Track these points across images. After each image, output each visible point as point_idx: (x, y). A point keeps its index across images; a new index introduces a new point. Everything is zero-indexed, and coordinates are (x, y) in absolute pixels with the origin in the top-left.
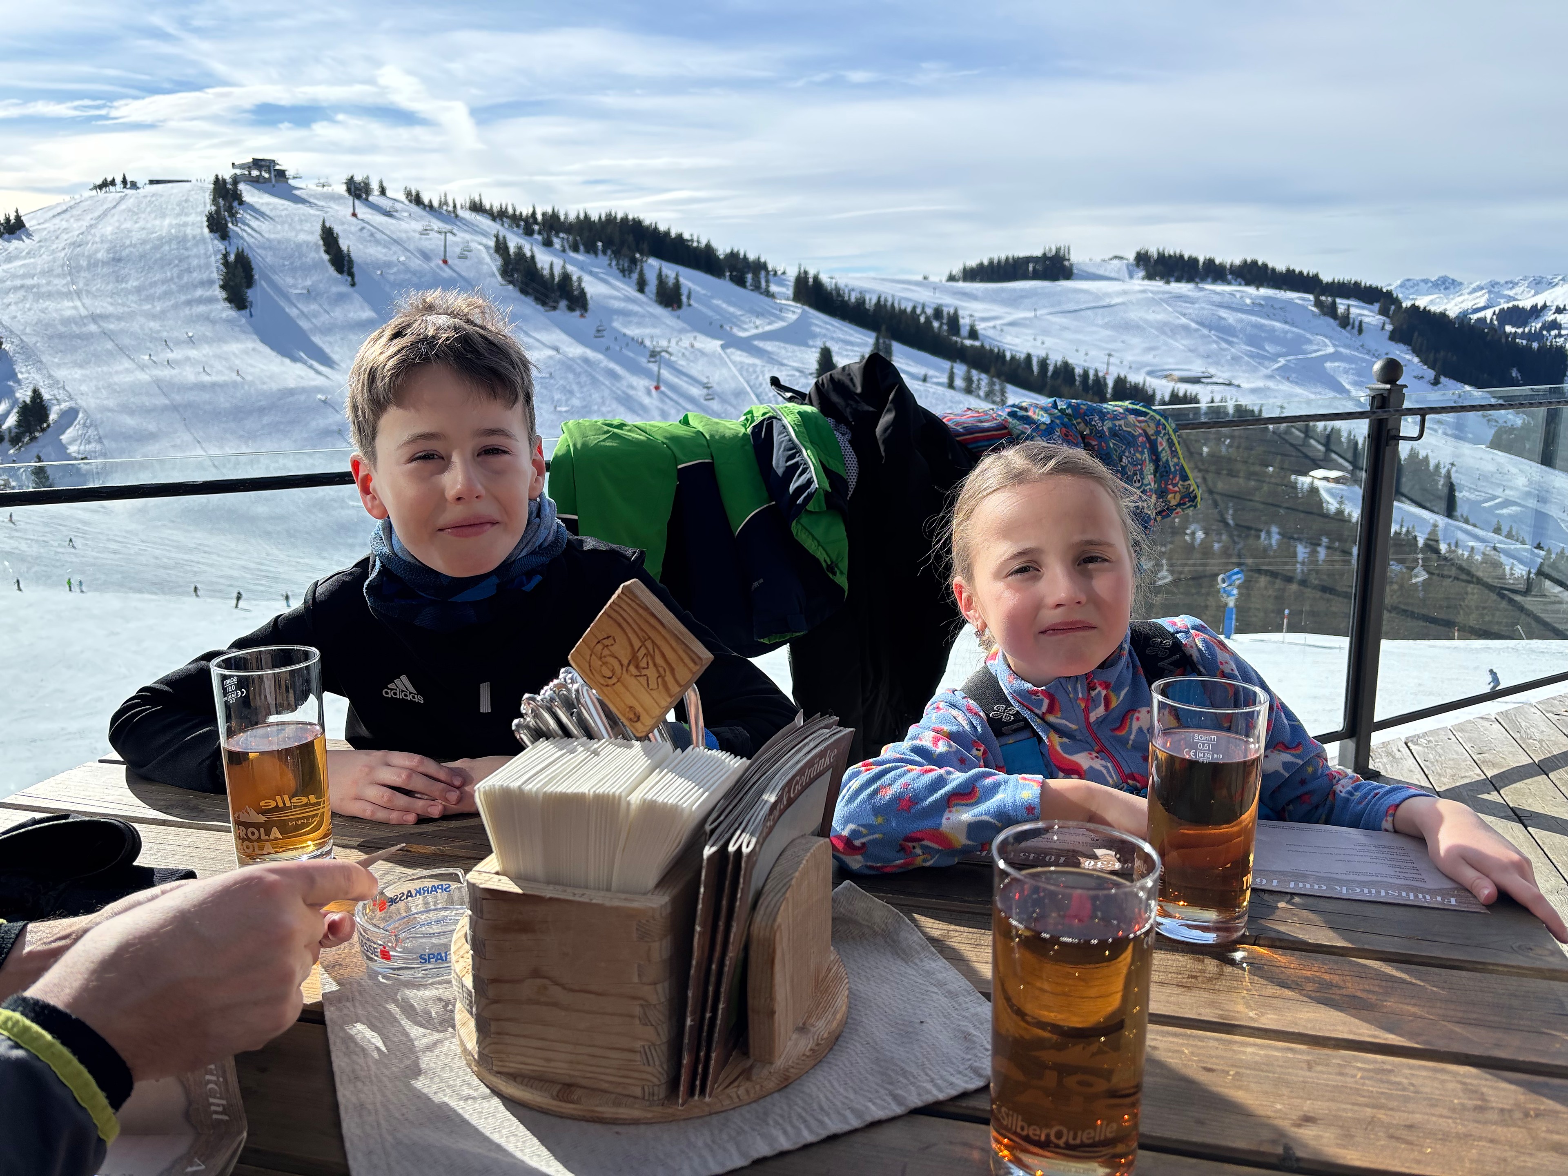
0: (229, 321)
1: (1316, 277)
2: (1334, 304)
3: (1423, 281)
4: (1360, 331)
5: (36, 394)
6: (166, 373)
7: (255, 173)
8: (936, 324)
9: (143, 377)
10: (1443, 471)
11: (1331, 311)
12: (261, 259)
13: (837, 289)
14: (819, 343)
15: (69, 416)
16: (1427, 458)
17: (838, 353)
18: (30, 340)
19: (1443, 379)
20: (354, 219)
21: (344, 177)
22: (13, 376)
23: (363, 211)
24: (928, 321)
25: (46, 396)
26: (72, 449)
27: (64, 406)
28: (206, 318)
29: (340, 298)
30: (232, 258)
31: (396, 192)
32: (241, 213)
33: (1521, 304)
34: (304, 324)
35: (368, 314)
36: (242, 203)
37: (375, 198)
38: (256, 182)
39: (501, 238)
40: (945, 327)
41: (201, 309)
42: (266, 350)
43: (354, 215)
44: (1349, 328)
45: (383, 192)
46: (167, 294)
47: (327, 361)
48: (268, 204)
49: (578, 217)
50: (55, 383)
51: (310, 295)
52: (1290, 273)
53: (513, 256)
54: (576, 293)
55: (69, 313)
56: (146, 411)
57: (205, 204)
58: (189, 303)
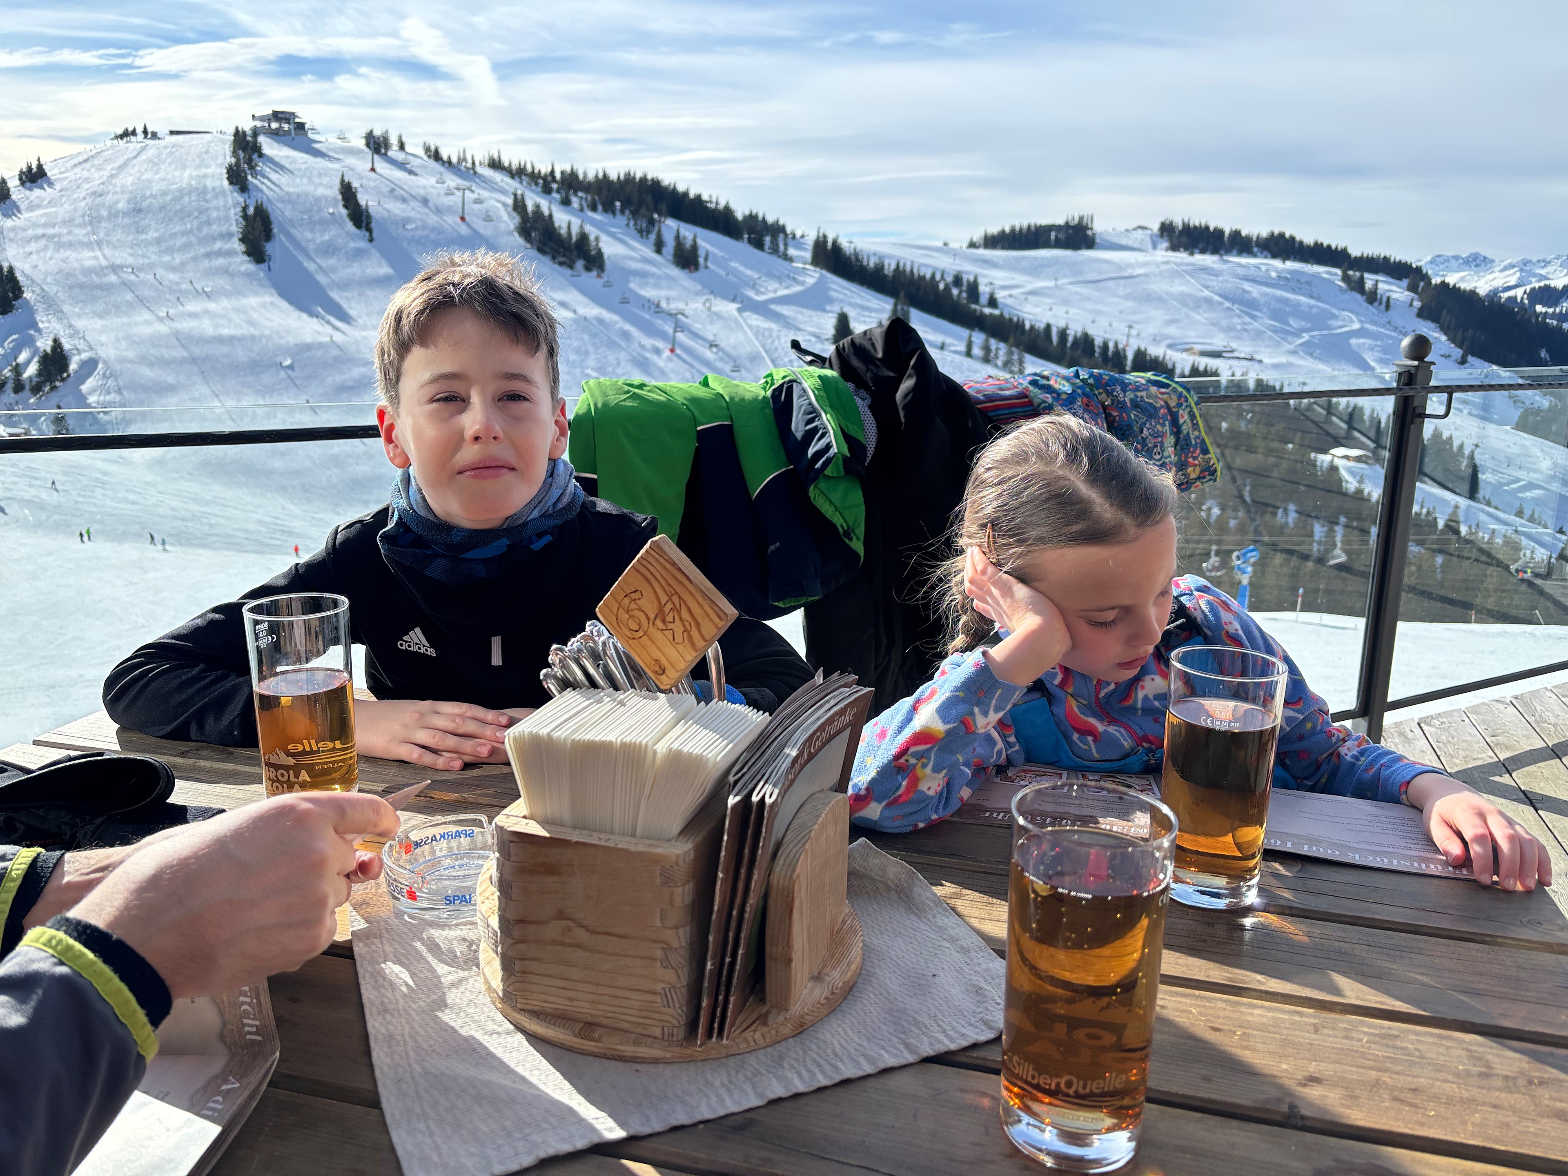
0: (247, 275)
1: (1345, 250)
2: (1362, 278)
3: (1454, 257)
4: (1388, 307)
5: (57, 344)
6: (185, 325)
7: (274, 125)
8: (955, 292)
9: (162, 329)
10: (1467, 452)
11: (1358, 286)
12: (280, 213)
13: (856, 254)
14: (837, 308)
15: (90, 366)
16: (1450, 438)
17: (855, 319)
18: (51, 289)
19: (1470, 358)
20: (372, 174)
21: (364, 132)
22: (34, 325)
23: (381, 165)
24: (947, 288)
25: (67, 345)
26: (92, 399)
27: (85, 356)
28: (225, 271)
29: (359, 254)
30: (251, 211)
31: (415, 147)
32: (261, 166)
33: (1553, 284)
34: (322, 279)
35: (385, 270)
36: (261, 155)
37: (394, 152)
38: (275, 134)
39: (519, 197)
40: (964, 295)
41: (220, 261)
42: (284, 304)
43: (373, 169)
44: (1376, 304)
45: (402, 147)
46: (187, 246)
47: (344, 317)
48: (287, 157)
49: (597, 176)
50: (75, 333)
51: (329, 249)
52: (1318, 246)
53: (530, 215)
54: (593, 253)
55: (89, 263)
56: (165, 363)
57: (225, 155)
58: (208, 255)
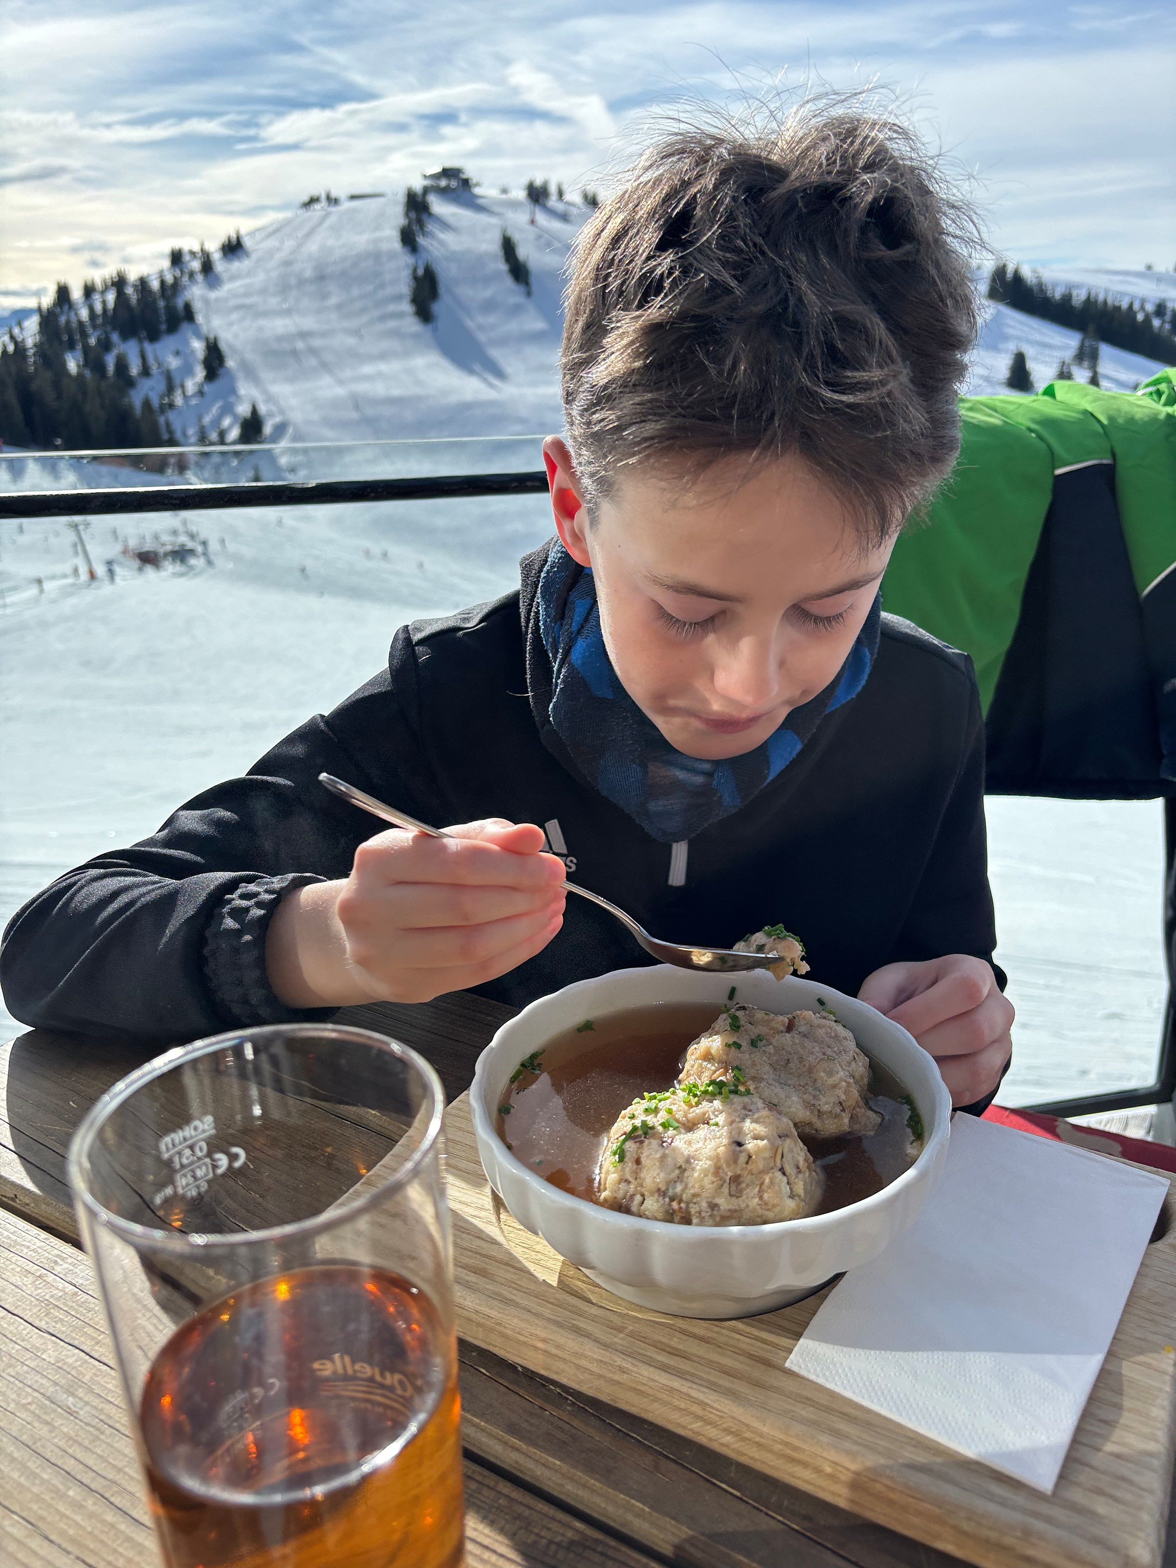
0: (416, 336)
5: (254, 410)
6: (362, 388)
7: (443, 183)
8: (1156, 323)
9: (340, 391)
12: (446, 273)
13: (1040, 285)
14: (1012, 347)
15: (281, 429)
17: (1035, 359)
18: (250, 356)
20: (531, 228)
21: (524, 181)
22: (233, 391)
23: (542, 219)
24: (1147, 320)
25: (263, 409)
26: (283, 461)
27: (278, 419)
28: (396, 334)
29: (516, 310)
30: (420, 272)
31: (574, 196)
32: (430, 227)
34: (482, 337)
35: (539, 325)
36: (430, 215)
37: (553, 201)
38: (444, 192)
40: (1167, 326)
41: (392, 324)
42: (445, 363)
43: (533, 222)
45: (561, 196)
46: (363, 310)
47: (500, 374)
48: (454, 215)
50: (270, 398)
51: (489, 306)
55: (280, 331)
56: (343, 425)
57: (396, 217)
58: (383, 318)
